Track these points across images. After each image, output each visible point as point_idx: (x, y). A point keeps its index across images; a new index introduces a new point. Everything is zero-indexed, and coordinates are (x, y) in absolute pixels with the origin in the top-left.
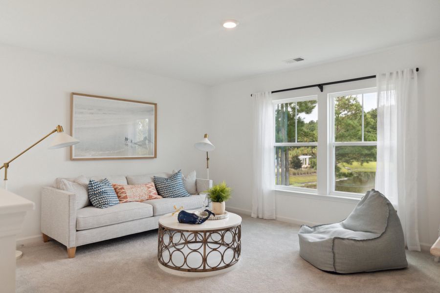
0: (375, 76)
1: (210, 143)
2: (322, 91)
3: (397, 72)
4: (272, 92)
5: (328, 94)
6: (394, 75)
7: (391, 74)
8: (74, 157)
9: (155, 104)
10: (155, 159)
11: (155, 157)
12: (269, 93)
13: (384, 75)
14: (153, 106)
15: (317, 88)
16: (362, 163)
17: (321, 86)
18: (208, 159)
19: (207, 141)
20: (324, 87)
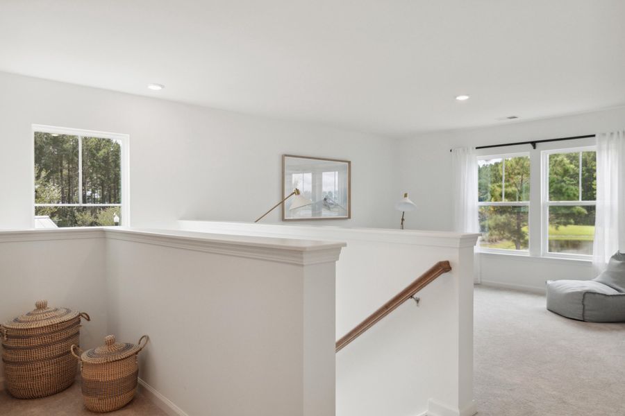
0: (594, 136)
1: (411, 202)
2: (535, 148)
3: (618, 133)
4: (477, 148)
5: (542, 152)
6: (615, 135)
7: (612, 134)
8: (285, 218)
9: (349, 162)
10: (349, 220)
11: (349, 217)
12: (473, 148)
13: (604, 134)
14: (347, 164)
15: (530, 145)
16: (558, 226)
17: (534, 144)
18: (403, 220)
19: (408, 200)
20: (537, 144)
